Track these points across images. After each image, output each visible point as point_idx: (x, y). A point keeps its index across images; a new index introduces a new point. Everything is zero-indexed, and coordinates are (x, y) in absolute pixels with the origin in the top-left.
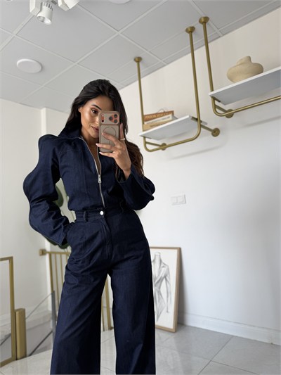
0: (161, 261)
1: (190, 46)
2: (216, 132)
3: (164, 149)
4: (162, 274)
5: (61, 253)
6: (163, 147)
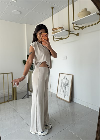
1: (68, 3)
2: (78, 35)
4: (67, 83)
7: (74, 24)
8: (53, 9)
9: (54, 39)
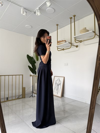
0: (59, 80)
2: (77, 46)
3: (63, 50)
4: (59, 83)
5: (35, 76)
6: (63, 49)
7: (75, 38)
8: (57, 26)
9: (58, 49)
